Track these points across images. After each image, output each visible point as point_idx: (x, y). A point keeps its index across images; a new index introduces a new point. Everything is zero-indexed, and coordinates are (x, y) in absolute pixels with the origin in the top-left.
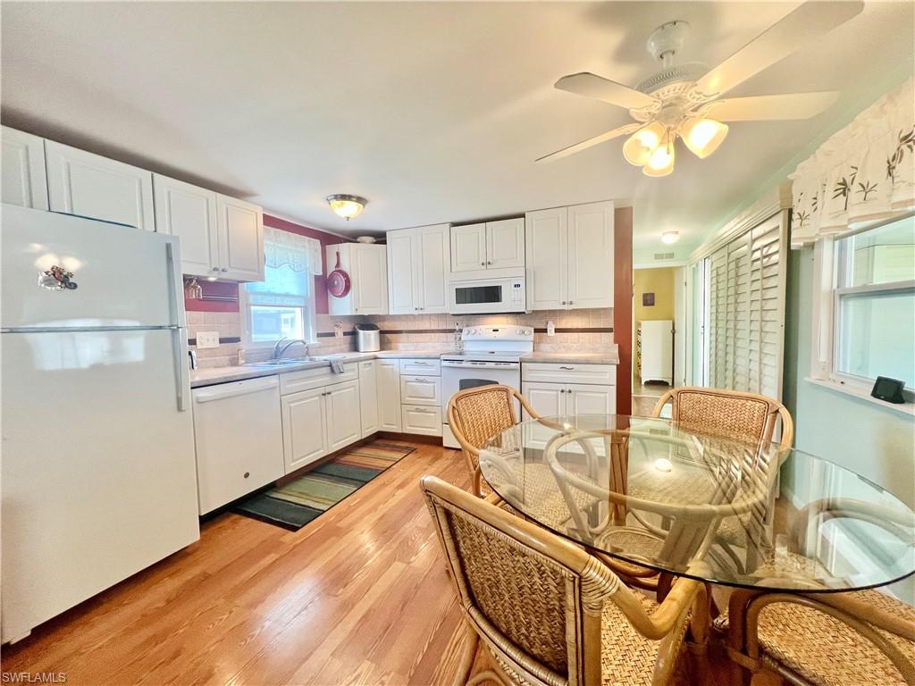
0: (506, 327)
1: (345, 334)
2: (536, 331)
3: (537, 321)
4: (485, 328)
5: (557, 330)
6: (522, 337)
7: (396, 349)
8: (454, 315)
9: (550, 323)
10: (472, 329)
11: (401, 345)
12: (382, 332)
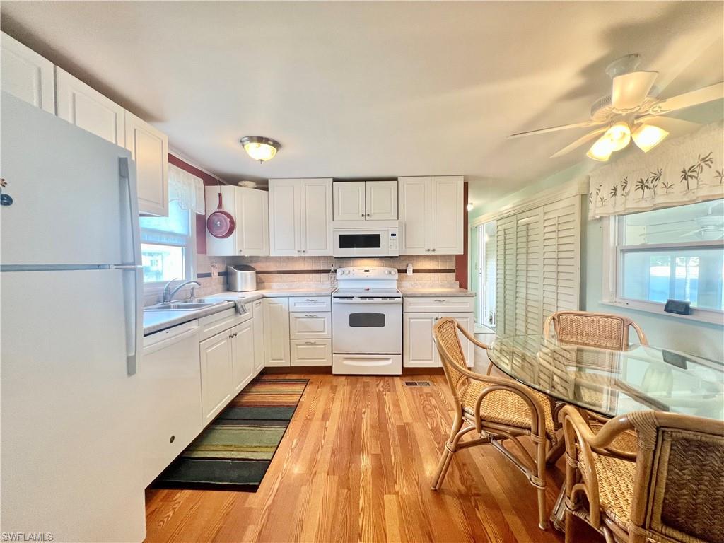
0: (376, 269)
1: (220, 274)
2: (399, 271)
3: (399, 263)
4: (357, 269)
5: (414, 271)
6: (388, 277)
7: (270, 288)
8: (335, 258)
9: (410, 266)
10: (346, 270)
11: (274, 285)
12: (258, 273)
